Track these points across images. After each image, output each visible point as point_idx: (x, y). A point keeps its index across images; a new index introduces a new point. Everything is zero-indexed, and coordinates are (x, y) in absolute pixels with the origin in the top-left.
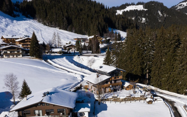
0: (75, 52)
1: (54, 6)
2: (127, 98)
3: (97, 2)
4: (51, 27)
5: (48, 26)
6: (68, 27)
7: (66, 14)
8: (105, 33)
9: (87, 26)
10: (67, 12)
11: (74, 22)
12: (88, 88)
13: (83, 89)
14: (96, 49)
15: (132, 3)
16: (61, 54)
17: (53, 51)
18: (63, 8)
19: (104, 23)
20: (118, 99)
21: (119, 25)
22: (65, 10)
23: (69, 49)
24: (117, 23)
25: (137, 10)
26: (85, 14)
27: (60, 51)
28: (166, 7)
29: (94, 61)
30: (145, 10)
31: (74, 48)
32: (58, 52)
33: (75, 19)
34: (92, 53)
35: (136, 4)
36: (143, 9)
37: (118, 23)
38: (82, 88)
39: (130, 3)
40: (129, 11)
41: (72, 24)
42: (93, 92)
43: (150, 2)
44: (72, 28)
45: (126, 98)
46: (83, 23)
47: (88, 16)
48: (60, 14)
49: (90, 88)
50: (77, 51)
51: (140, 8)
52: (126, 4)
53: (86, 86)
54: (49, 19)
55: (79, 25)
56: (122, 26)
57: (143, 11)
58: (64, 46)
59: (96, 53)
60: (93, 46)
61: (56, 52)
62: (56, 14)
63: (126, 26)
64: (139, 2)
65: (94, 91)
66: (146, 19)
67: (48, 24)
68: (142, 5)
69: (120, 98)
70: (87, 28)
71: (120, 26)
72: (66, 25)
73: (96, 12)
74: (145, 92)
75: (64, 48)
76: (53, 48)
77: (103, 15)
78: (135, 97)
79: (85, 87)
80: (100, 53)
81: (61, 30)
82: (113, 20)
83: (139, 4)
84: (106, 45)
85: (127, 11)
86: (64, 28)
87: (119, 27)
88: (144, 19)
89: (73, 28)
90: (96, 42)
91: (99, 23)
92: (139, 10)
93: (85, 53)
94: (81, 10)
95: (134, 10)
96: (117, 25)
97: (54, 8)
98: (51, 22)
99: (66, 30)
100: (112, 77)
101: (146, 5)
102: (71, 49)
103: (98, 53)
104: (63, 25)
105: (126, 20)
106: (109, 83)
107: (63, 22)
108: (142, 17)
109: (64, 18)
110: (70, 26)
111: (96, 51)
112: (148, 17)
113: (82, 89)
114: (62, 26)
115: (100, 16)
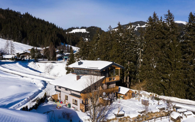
0: (29, 59)
1: (9, 21)
2: (141, 115)
3: (49, 23)
4: (5, 39)
5: (2, 38)
6: (22, 39)
7: (21, 29)
8: (58, 46)
9: (41, 39)
10: (22, 27)
11: (28, 35)
12: (59, 98)
13: (50, 101)
14: (53, 56)
15: (77, 27)
16: (14, 60)
17: (4, 57)
18: (18, 23)
19: (57, 38)
20: (126, 118)
21: (69, 40)
22: (20, 25)
23: (23, 57)
24: (67, 39)
25: (81, 33)
26: (39, 30)
27: (12, 58)
28: (103, 31)
29: (52, 67)
30: (88, 32)
31: (28, 56)
32: (10, 59)
33: (30, 33)
34: (49, 60)
35: (80, 28)
36: (86, 32)
37: (69, 39)
38: (48, 99)
39: (76, 27)
40: (75, 33)
41: (27, 37)
42: (70, 106)
43: (91, 27)
44: (26, 41)
45: (139, 115)
46: (37, 37)
47: (42, 31)
48: (15, 28)
49: (63, 98)
50: (32, 58)
51: (84, 31)
52: (72, 28)
53: (55, 95)
54: (3, 32)
55: (34, 38)
56: (72, 41)
57: (86, 33)
58: (17, 54)
59: (53, 60)
60: (49, 52)
61: (8, 59)
62: (11, 28)
63: (75, 42)
64: (82, 27)
65: (72, 105)
66: (89, 40)
67: (2, 36)
68: (85, 29)
69: (129, 117)
70: (41, 41)
71: (71, 42)
72: (20, 37)
73: (49, 28)
74: (159, 102)
75: (17, 55)
76: (4, 54)
77: (56, 32)
78: (152, 112)
79: (53, 97)
80: (57, 60)
81: (15, 43)
82: (64, 36)
83: (82, 28)
84: (60, 55)
85: (73, 33)
86: (19, 40)
87: (69, 42)
88: (87, 39)
89: (28, 41)
90: (53, 49)
91: (52, 38)
92: (83, 32)
93: (41, 60)
94: (36, 27)
95: (79, 32)
96: (67, 41)
97: (9, 23)
98: (6, 35)
99: (21, 42)
100: (106, 77)
101: (88, 29)
102: (25, 56)
103: (55, 60)
104: (18, 38)
105: (75, 37)
106: (100, 88)
107: (18, 35)
108: (85, 38)
109: (18, 32)
110: (24, 39)
111: (53, 58)
112: (90, 38)
113: (48, 101)
114: (16, 39)
115: (53, 32)
